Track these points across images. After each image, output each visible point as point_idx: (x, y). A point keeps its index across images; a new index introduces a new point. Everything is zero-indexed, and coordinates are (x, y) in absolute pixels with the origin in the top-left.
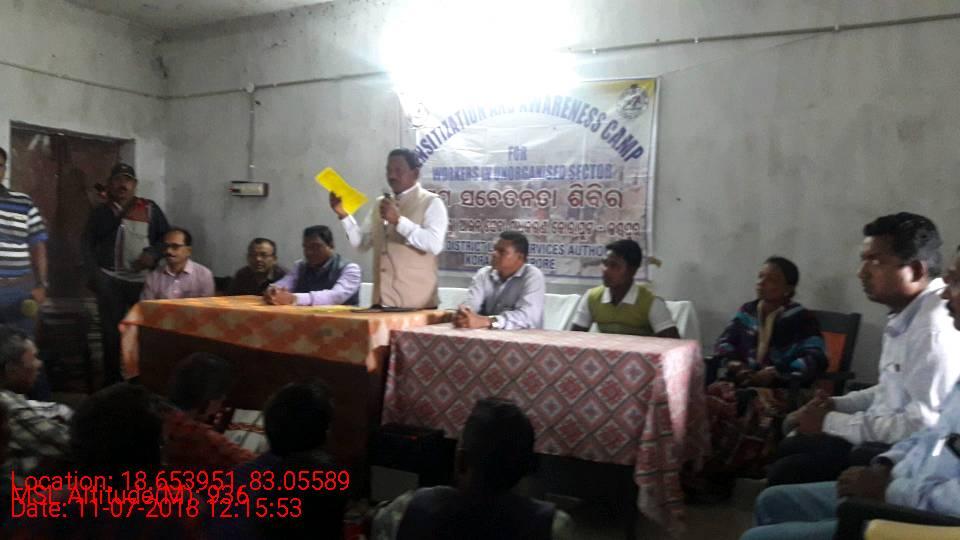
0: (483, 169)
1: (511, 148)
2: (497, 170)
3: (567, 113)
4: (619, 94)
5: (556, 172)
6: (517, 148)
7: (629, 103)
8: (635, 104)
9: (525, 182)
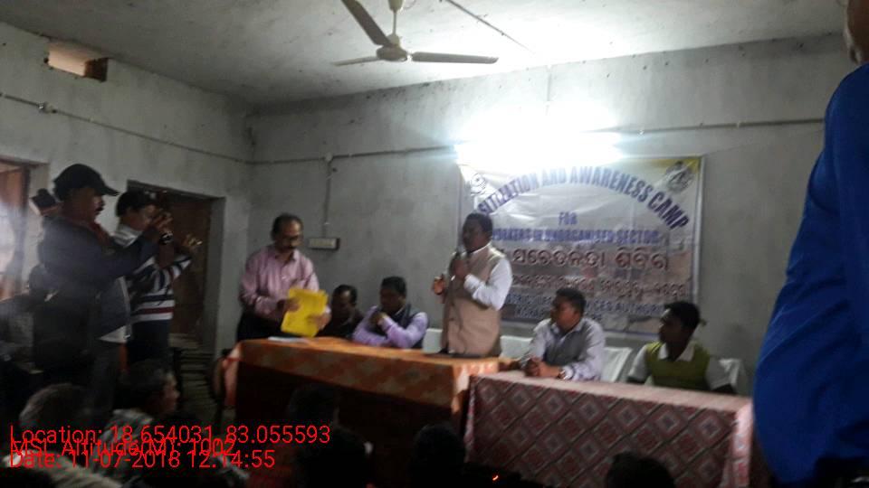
0: (535, 231)
1: (562, 214)
2: (548, 233)
3: (616, 184)
4: (665, 169)
5: (604, 237)
6: (567, 214)
7: (675, 178)
8: (681, 178)
9: (575, 244)
